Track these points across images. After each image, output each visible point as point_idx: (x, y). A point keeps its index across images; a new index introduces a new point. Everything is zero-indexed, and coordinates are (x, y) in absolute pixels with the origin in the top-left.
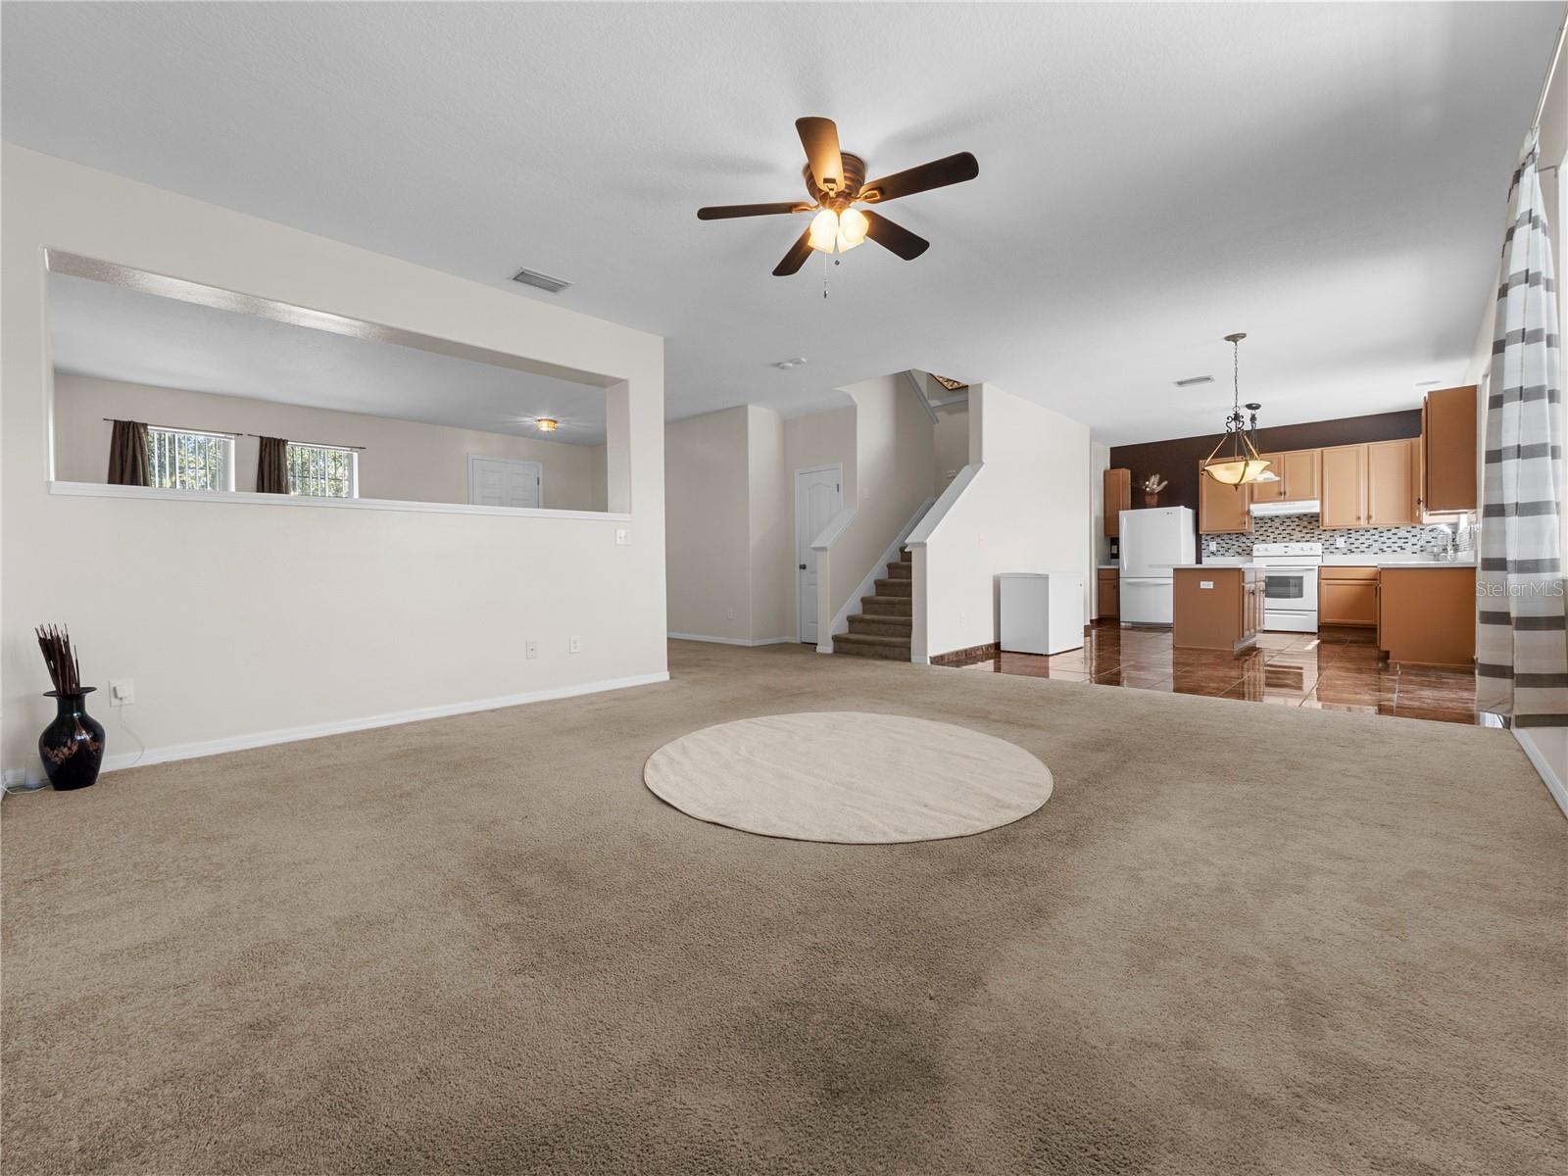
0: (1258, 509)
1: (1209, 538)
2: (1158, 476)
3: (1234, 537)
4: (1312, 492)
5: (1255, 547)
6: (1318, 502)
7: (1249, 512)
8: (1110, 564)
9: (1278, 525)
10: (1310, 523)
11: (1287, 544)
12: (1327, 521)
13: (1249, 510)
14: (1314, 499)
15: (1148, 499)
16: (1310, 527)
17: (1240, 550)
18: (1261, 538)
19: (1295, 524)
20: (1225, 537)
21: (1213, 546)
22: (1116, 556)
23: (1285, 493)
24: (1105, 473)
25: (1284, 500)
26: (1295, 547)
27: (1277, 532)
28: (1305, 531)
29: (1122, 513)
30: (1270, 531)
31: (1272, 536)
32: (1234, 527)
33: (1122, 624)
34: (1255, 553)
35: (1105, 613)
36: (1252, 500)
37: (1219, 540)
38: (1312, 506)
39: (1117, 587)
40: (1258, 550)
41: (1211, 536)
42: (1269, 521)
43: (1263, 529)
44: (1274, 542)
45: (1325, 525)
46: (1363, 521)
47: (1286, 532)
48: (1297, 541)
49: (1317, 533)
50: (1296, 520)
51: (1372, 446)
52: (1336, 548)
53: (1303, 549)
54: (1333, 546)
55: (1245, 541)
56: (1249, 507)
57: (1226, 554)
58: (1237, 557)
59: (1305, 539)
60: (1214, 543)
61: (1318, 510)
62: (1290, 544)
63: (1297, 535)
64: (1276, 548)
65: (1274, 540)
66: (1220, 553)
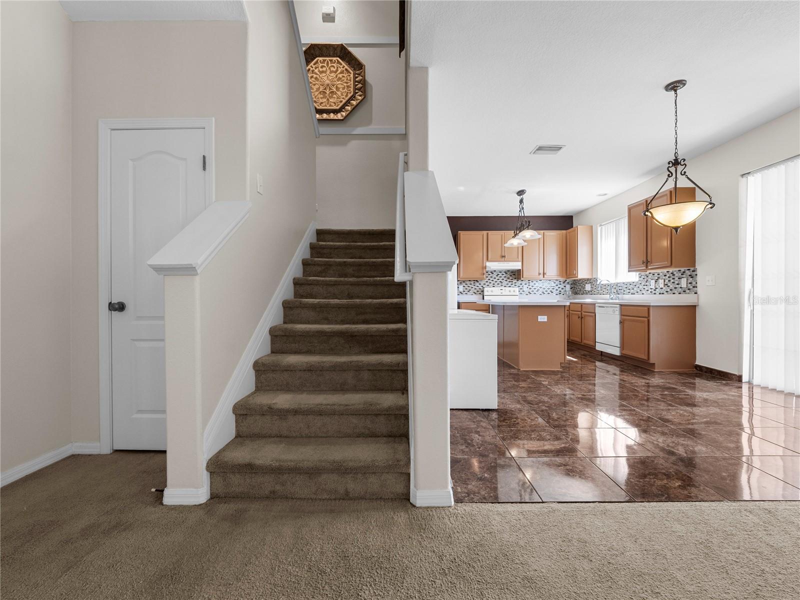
0: (492, 266)
3: (472, 283)
4: (518, 257)
5: (486, 289)
6: (520, 263)
9: (495, 276)
10: (516, 275)
11: (501, 288)
12: (525, 275)
13: (486, 266)
14: (518, 261)
16: (511, 278)
17: (475, 291)
18: (487, 284)
19: (504, 276)
20: (468, 282)
23: (505, 257)
25: (505, 261)
26: (507, 290)
27: (495, 280)
28: (508, 280)
30: (491, 279)
31: (492, 282)
32: (477, 275)
34: (485, 293)
36: (487, 259)
37: (464, 284)
38: (516, 265)
40: (487, 291)
41: (460, 282)
42: (490, 273)
43: (488, 278)
44: (494, 286)
45: (523, 277)
46: (541, 276)
47: (499, 281)
48: (505, 287)
49: (514, 282)
50: (504, 273)
51: (545, 233)
52: (523, 291)
53: (510, 291)
54: (522, 290)
55: (479, 285)
56: (486, 263)
57: (468, 293)
58: (474, 295)
59: (508, 285)
60: (462, 286)
61: (520, 268)
62: (503, 288)
63: (505, 283)
64: (496, 290)
65: (494, 285)
66: (465, 293)
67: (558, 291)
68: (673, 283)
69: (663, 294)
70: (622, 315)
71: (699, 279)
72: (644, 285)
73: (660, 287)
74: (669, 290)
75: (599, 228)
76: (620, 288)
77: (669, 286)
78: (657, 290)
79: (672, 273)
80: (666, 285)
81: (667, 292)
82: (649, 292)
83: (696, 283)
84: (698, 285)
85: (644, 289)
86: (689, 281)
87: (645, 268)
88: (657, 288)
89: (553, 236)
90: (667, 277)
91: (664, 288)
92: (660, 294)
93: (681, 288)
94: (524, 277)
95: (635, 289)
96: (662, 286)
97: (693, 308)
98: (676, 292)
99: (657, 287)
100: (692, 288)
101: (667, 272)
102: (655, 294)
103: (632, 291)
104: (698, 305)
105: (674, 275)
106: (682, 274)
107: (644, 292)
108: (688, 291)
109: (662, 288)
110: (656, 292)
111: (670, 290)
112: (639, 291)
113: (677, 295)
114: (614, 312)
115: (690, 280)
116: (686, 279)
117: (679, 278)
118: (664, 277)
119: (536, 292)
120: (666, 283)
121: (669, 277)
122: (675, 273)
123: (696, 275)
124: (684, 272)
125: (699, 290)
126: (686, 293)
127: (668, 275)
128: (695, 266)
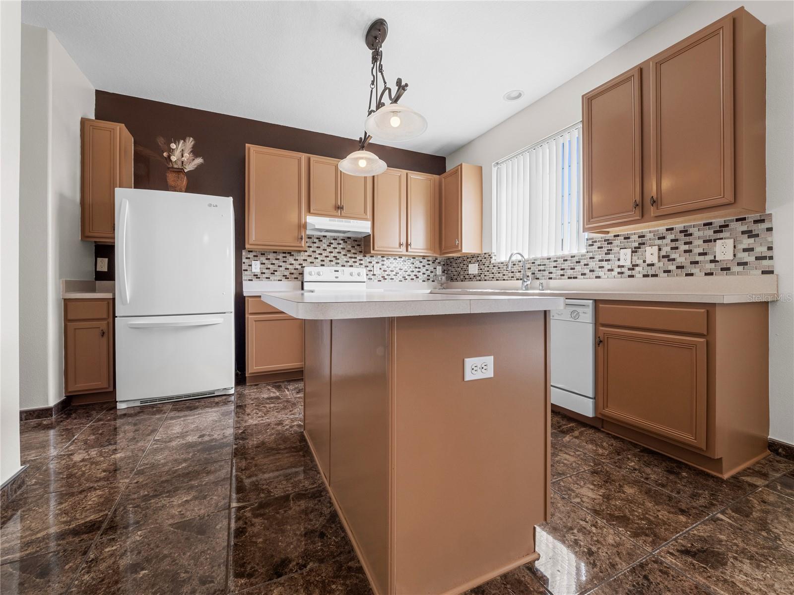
0: (317, 223)
1: (251, 255)
2: (190, 142)
3: (280, 256)
4: (365, 212)
5: (307, 270)
6: (369, 223)
7: (305, 226)
8: (93, 290)
9: (325, 246)
10: (356, 246)
11: (336, 269)
13: (306, 223)
14: (366, 219)
15: (171, 178)
16: (353, 251)
17: (287, 273)
18: (310, 260)
19: (341, 246)
20: (271, 256)
21: (256, 267)
22: (109, 275)
23: (341, 208)
24: (84, 122)
25: (341, 217)
26: (346, 273)
27: (325, 254)
28: (349, 255)
29: (118, 191)
30: (318, 252)
31: (320, 258)
32: (289, 241)
33: (121, 406)
34: (307, 277)
36: (308, 210)
37: (263, 259)
38: (362, 227)
39: (109, 335)
40: (310, 274)
41: (254, 254)
42: (317, 241)
43: (311, 249)
44: (323, 265)
45: (373, 249)
46: (403, 248)
47: (333, 255)
48: (343, 266)
49: (359, 258)
50: (341, 242)
51: (409, 175)
52: (374, 275)
53: (351, 274)
54: (372, 273)
55: (293, 262)
56: (305, 219)
57: (272, 277)
58: (285, 283)
59: (349, 264)
60: (258, 263)
61: (368, 230)
62: (339, 268)
63: (343, 259)
64: (327, 272)
65: (323, 263)
66: (264, 276)
67: (426, 276)
68: (686, 251)
69: (655, 276)
70: (598, 323)
72: (600, 261)
73: (648, 262)
74: (672, 267)
75: (494, 170)
76: (542, 268)
77: (674, 260)
78: (637, 269)
79: (681, 232)
80: (664, 257)
81: (667, 271)
82: (615, 273)
83: (770, 248)
84: (775, 253)
85: (600, 267)
86: (744, 246)
87: (638, 218)
88: (637, 265)
89: (419, 179)
90: (667, 241)
91: (661, 264)
92: (644, 276)
93: (714, 261)
94: (376, 248)
95: (578, 268)
96: (651, 259)
97: (762, 308)
99: (640, 262)
100: (755, 261)
101: (668, 230)
102: (631, 276)
103: (570, 273)
104: (777, 302)
105: (691, 235)
106: (715, 232)
107: (601, 274)
108: (736, 269)
109: (653, 265)
110: (634, 273)
111: (678, 267)
112: (587, 271)
113: (699, 278)
114: (575, 316)
115: (747, 242)
116: (730, 242)
117: (705, 241)
118: (660, 242)
119: (394, 277)
120: (663, 253)
121: (672, 241)
122: (691, 231)
123: (769, 229)
124: (727, 226)
125: (779, 264)
126: (733, 274)
127: (670, 236)
128: (764, 209)
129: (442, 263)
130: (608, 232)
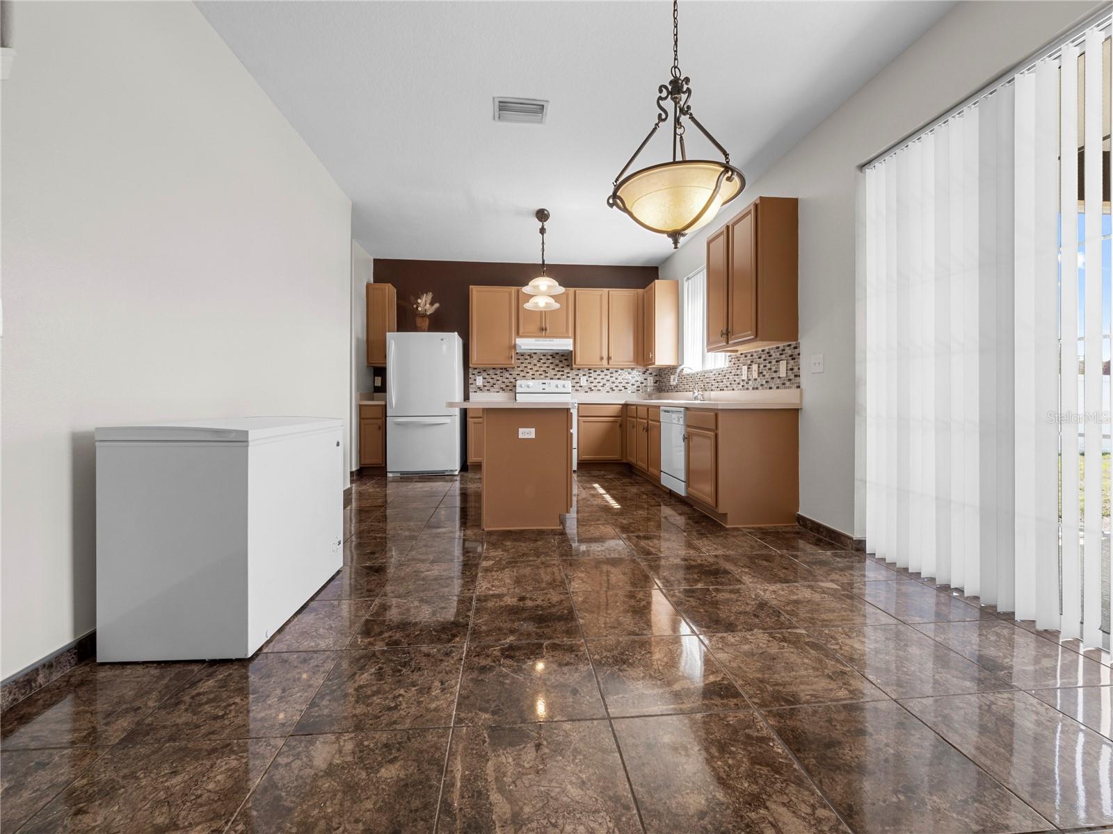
0: (526, 344)
1: (476, 372)
2: (430, 295)
3: (498, 372)
4: (567, 331)
5: (518, 383)
6: (571, 341)
7: (515, 346)
8: (373, 400)
9: (535, 362)
10: (564, 360)
11: (544, 381)
12: (579, 359)
13: (515, 344)
14: (568, 337)
15: (419, 321)
16: (561, 365)
17: (503, 386)
18: (522, 374)
19: (549, 361)
20: (491, 372)
21: (480, 381)
22: (382, 389)
23: (546, 329)
24: (368, 286)
25: (546, 337)
26: (552, 385)
27: (535, 368)
28: (557, 369)
29: (389, 335)
30: (529, 367)
31: (531, 372)
32: (501, 360)
33: (390, 475)
34: (518, 390)
35: (368, 461)
36: (518, 334)
37: (485, 374)
38: (565, 344)
39: (383, 429)
40: (521, 386)
41: (478, 370)
42: (528, 357)
43: (523, 365)
44: (533, 379)
45: (575, 363)
46: (605, 361)
47: (542, 369)
48: (552, 379)
49: (566, 371)
50: (550, 357)
51: (611, 293)
52: (580, 386)
53: (557, 386)
54: (578, 384)
55: (508, 376)
56: (515, 340)
57: (492, 389)
58: (502, 394)
59: (557, 377)
60: (481, 377)
61: (571, 348)
62: (547, 381)
63: (551, 373)
64: (534, 385)
65: (533, 377)
66: (486, 388)
67: (635, 387)
68: (769, 369)
69: (757, 388)
70: (686, 425)
71: (803, 361)
72: (734, 375)
73: (754, 377)
74: (764, 382)
75: (686, 284)
77: (764, 376)
78: (750, 382)
79: (768, 353)
80: (761, 373)
81: (762, 385)
82: (741, 386)
83: (799, 369)
84: (802, 373)
85: (735, 381)
86: (790, 367)
87: (725, 344)
88: (750, 380)
89: (621, 298)
90: (762, 360)
91: (759, 379)
92: (753, 389)
93: (779, 378)
94: (577, 363)
95: (725, 381)
96: (755, 375)
97: (792, 415)
98: (772, 385)
99: (750, 378)
100: (794, 378)
101: (762, 351)
102: (748, 389)
103: (721, 385)
104: (801, 409)
105: (771, 356)
106: (780, 354)
107: (734, 387)
108: (788, 384)
109: (756, 379)
110: (749, 386)
111: (766, 382)
112: (728, 384)
113: (774, 391)
114: (679, 420)
115: (791, 363)
116: (785, 362)
117: (777, 362)
118: (759, 361)
119: (601, 388)
120: (760, 371)
121: (764, 360)
122: (772, 352)
123: (799, 354)
124: (784, 350)
125: (803, 381)
126: (786, 387)
127: (763, 357)
128: (796, 339)
129: (654, 374)
130: (737, 351)
